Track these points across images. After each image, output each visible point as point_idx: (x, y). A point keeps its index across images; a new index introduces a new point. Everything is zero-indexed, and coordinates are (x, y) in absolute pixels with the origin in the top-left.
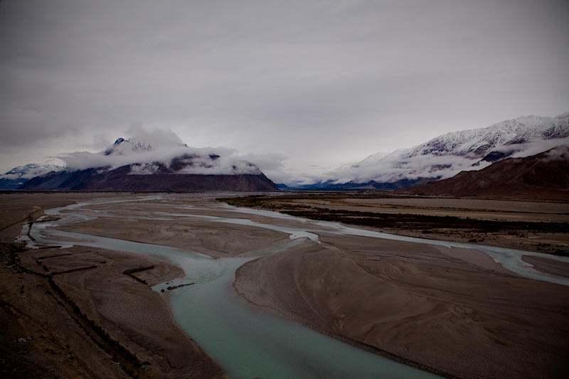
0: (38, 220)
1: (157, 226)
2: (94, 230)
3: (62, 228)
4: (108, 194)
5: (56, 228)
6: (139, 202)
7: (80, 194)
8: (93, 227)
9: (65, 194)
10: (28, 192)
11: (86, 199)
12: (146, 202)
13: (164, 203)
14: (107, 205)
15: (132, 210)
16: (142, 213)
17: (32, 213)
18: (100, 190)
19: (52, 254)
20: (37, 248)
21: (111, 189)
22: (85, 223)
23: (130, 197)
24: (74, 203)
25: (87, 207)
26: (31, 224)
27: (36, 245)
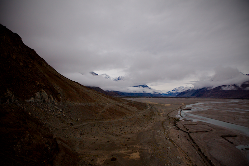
0: (184, 109)
1: (237, 116)
2: (206, 115)
3: (193, 113)
4: (212, 99)
5: (191, 113)
6: (227, 103)
7: (200, 99)
8: (206, 113)
9: (193, 99)
10: (180, 98)
11: (202, 101)
12: (230, 103)
13: (240, 104)
16: (229, 108)
17: (181, 106)
18: (208, 97)
19: (189, 124)
20: (184, 120)
21: (213, 97)
22: (202, 111)
23: (222, 101)
24: (197, 103)
25: (203, 104)
26: (181, 110)
27: (183, 119)
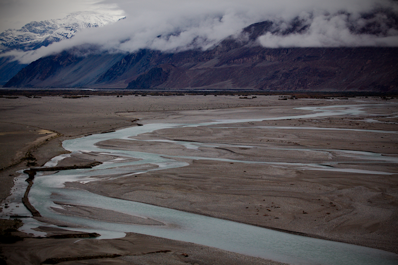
3: (103, 188)
4: (222, 99)
5: (89, 188)
6: (302, 122)
8: (178, 187)
9: (113, 99)
10: (29, 95)
11: (164, 112)
12: (319, 122)
14: (217, 129)
15: (281, 144)
16: (308, 151)
18: (200, 88)
20: (43, 234)
21: (228, 85)
22: (159, 175)
23: (279, 109)
24: (134, 122)
25: (165, 133)
26: (31, 175)
27: (41, 229)
